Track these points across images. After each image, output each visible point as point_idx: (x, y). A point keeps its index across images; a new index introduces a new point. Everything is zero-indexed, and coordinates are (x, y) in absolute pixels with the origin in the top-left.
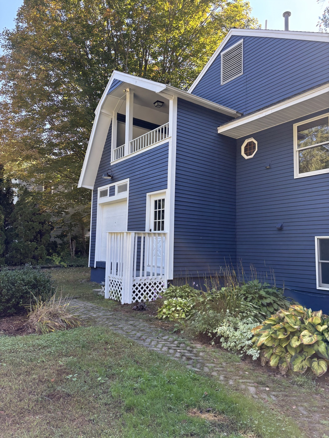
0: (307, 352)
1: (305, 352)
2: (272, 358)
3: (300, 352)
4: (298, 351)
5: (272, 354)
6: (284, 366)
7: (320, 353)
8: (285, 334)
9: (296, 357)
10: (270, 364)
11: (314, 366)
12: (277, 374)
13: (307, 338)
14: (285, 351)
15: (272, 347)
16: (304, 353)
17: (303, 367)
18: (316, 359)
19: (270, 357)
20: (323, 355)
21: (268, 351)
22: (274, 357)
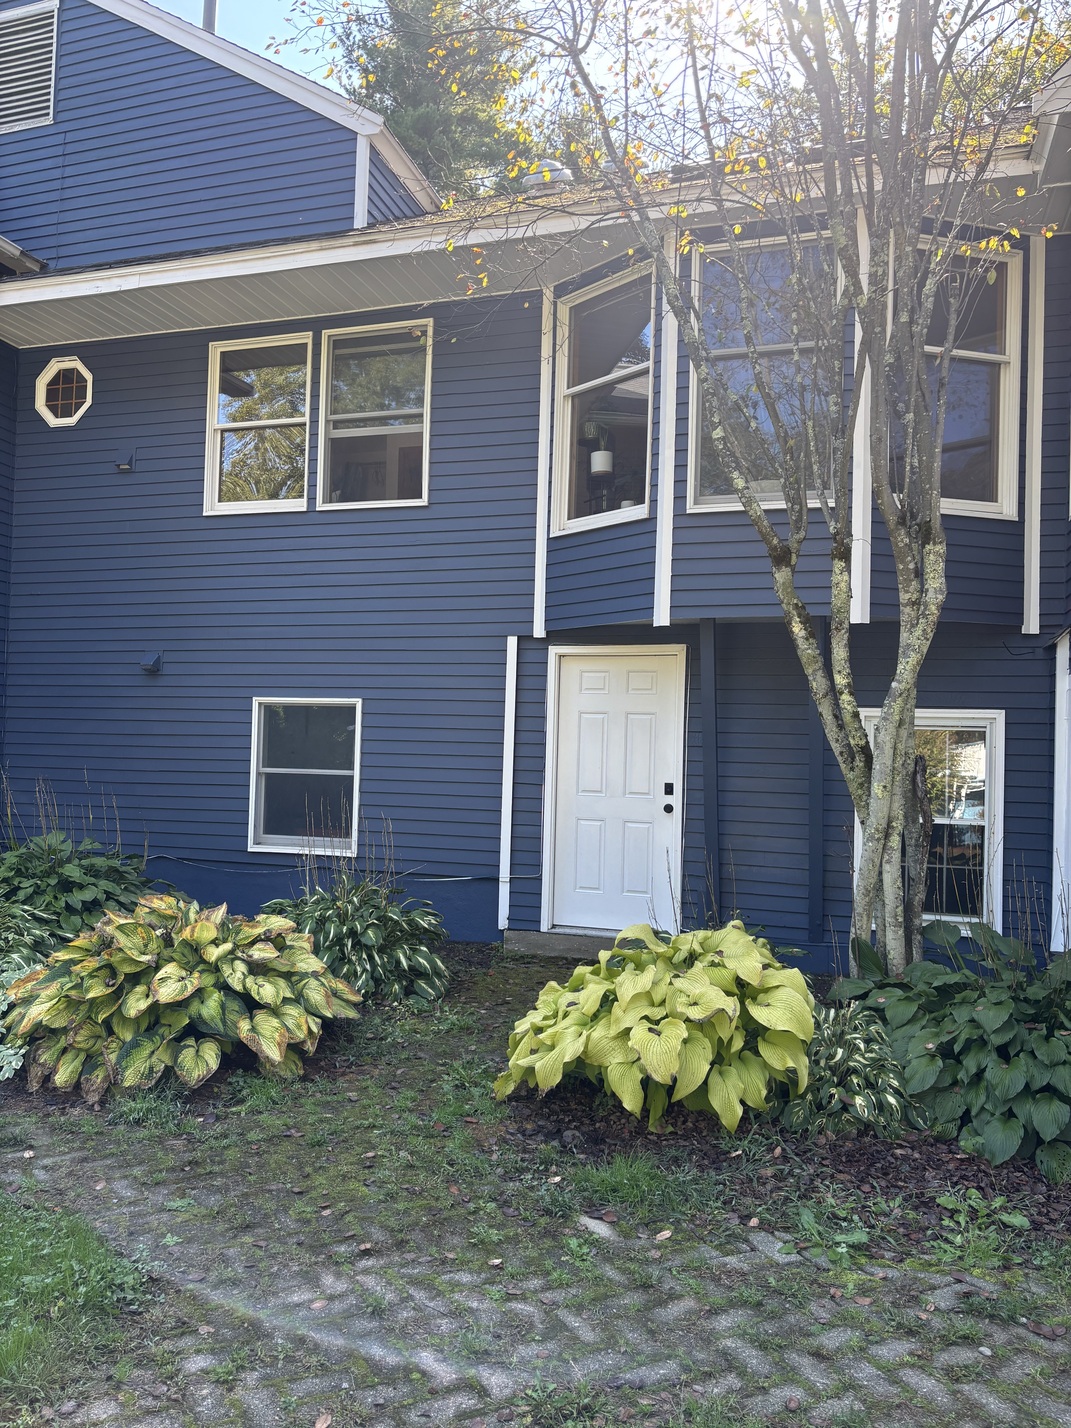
0: (170, 1026)
1: (165, 1025)
2: (61, 1062)
3: (148, 1030)
4: (144, 1026)
5: (64, 1051)
6: (98, 1077)
7: (205, 1023)
8: (111, 983)
9: (135, 1044)
10: (54, 1083)
11: (182, 1061)
12: (72, 1106)
13: (170, 985)
14: (104, 1034)
15: (65, 1030)
16: (161, 1031)
17: (151, 1069)
18: (191, 1041)
19: (58, 1059)
20: (213, 1025)
21: (53, 1043)
22: (69, 1056)
